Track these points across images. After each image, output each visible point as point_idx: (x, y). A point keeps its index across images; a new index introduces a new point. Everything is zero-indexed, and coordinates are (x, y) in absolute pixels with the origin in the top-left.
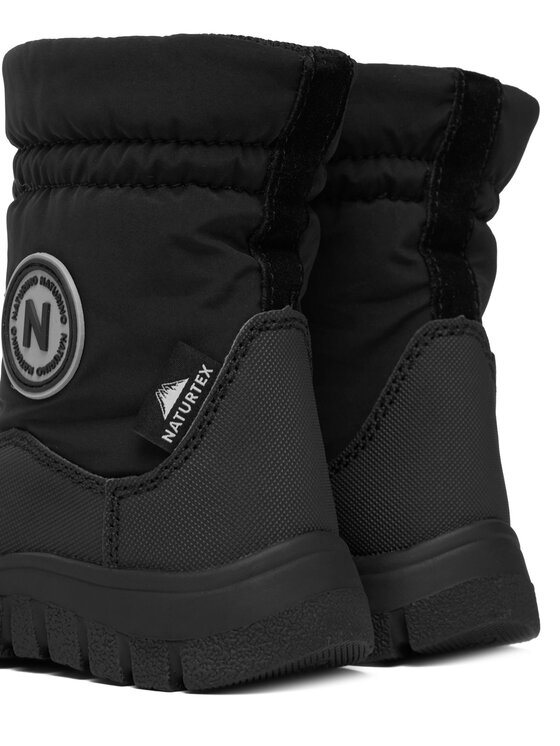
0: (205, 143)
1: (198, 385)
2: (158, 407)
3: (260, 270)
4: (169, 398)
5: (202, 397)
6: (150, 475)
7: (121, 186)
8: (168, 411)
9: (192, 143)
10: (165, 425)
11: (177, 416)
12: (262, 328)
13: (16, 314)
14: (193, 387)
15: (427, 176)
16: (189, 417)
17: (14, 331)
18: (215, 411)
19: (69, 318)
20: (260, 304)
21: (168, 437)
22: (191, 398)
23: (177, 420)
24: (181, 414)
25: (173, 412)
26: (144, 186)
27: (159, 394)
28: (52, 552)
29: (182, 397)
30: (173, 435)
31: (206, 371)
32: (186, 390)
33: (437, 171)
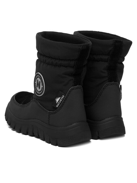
0: (64, 60)
1: (62, 98)
2: (56, 101)
3: (73, 79)
4: (57, 100)
5: (63, 100)
6: (54, 111)
7: (51, 65)
8: (57, 102)
9: (62, 60)
10: (57, 104)
11: (58, 103)
12: (73, 89)
13: (36, 81)
14: (61, 98)
15: (108, 58)
16: (60, 103)
17: (36, 84)
18: (65, 102)
19: (43, 85)
20: (73, 85)
21: (57, 106)
22: (61, 100)
23: (59, 104)
24: (59, 103)
25: (58, 102)
26: (54, 66)
27: (56, 99)
28: (40, 120)
29: (59, 100)
30: (58, 106)
31: (63, 96)
32: (60, 99)
33: (110, 57)
